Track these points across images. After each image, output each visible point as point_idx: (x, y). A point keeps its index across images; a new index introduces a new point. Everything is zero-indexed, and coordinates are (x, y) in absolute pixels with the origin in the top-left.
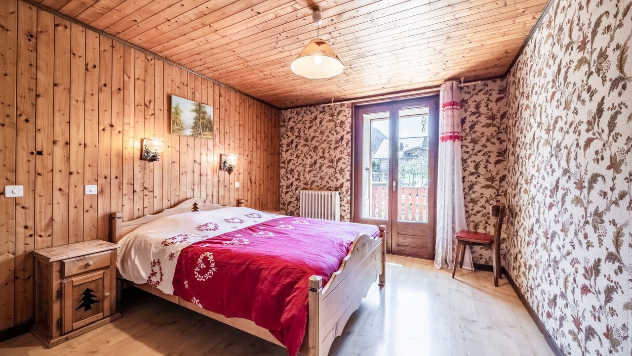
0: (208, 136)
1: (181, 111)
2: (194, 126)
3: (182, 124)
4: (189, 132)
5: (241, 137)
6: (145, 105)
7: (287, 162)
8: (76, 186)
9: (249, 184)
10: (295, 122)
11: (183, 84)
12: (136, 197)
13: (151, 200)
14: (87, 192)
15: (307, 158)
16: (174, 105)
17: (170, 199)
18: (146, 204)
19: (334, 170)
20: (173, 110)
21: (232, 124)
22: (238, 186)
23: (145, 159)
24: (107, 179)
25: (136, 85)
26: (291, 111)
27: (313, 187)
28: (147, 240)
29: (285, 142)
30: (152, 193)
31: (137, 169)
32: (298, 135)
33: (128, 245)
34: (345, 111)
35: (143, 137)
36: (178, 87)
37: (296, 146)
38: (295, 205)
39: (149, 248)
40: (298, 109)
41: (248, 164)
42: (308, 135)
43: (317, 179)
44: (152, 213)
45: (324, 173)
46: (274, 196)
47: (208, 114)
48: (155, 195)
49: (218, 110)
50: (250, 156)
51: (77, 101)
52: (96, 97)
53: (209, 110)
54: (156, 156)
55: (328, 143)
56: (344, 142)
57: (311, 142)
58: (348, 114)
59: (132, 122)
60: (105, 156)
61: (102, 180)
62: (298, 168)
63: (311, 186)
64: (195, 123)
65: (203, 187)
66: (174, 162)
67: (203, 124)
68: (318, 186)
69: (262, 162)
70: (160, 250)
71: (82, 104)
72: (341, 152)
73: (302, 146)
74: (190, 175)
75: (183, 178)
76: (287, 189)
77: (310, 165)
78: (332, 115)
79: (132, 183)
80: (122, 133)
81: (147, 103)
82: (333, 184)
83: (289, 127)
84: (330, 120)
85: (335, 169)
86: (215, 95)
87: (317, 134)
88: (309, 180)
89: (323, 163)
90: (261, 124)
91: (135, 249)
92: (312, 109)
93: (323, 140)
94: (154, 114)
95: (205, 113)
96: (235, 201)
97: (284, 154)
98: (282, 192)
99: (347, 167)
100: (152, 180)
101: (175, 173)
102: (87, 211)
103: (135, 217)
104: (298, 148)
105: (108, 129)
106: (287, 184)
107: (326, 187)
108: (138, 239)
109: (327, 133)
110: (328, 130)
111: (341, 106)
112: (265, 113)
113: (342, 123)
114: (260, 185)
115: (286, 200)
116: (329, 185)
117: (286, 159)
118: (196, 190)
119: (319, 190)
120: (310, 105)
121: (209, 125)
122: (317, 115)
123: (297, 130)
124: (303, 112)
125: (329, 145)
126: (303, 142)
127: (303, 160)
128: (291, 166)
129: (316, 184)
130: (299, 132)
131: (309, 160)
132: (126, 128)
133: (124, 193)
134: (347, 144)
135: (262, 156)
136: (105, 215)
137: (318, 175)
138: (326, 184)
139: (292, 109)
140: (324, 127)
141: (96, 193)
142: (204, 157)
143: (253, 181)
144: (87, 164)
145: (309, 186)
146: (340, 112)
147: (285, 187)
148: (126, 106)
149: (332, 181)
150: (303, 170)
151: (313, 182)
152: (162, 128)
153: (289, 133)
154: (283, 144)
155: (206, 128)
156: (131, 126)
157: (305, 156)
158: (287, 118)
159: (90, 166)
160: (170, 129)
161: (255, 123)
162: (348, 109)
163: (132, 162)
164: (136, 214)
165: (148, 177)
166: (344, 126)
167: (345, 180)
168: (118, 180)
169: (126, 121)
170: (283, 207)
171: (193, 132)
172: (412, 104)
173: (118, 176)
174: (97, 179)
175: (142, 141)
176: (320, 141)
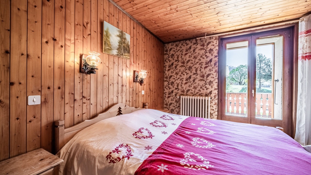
0: (127, 57)
1: (110, 35)
2: (118, 48)
3: (111, 45)
4: (115, 52)
5: (145, 60)
6: (84, 25)
7: (169, 77)
8: (17, 97)
9: (149, 92)
10: (174, 51)
11: (111, 14)
12: (77, 105)
13: (88, 107)
14: (30, 103)
15: (184, 75)
16: (105, 29)
17: (102, 105)
18: (84, 111)
19: (204, 82)
20: (105, 33)
21: (140, 49)
22: (144, 94)
23: (83, 72)
24: (50, 89)
25: (76, 7)
26: (172, 44)
27: (188, 93)
28: (90, 151)
29: (167, 64)
30: (89, 101)
31: (77, 80)
32: (177, 59)
33: (70, 153)
34: (213, 42)
35: (82, 53)
36: (107, 16)
37: (176, 67)
38: (175, 105)
39: (93, 162)
40: (177, 43)
41: (149, 78)
42: (184, 60)
43: (191, 88)
44: (89, 117)
45: (197, 84)
46: (161, 99)
47: (127, 40)
48: (91, 102)
49: (133, 38)
50: (149, 73)
51: (19, 9)
52: (38, 9)
53: (128, 37)
54: (93, 69)
55: (200, 64)
56: (213, 63)
57: (187, 64)
58: (216, 44)
59: (73, 38)
60: (48, 68)
61: (45, 91)
62: (177, 81)
63: (187, 93)
64: (119, 45)
65: (124, 94)
66: (105, 75)
67: (124, 47)
68: (192, 93)
69: (156, 77)
70: (106, 167)
71: (24, 14)
72: (210, 70)
73: (180, 67)
74: (116, 85)
75: (111, 87)
76: (169, 95)
77: (186, 79)
78: (203, 45)
79: (73, 93)
80: (64, 47)
81: (85, 24)
82: (204, 92)
83: (171, 54)
84: (201, 48)
85: (206, 82)
86: (131, 27)
87: (191, 58)
88: (186, 89)
89: (196, 78)
90: (155, 51)
91: (77, 160)
92: (188, 42)
93: (196, 63)
94: (90, 34)
95: (125, 39)
96: (142, 104)
97: (166, 72)
98: (165, 97)
99: (215, 80)
100: (89, 90)
101: (106, 84)
102: (30, 122)
103: (75, 122)
104: (177, 68)
105: (51, 42)
106: (169, 92)
107: (198, 94)
108: (80, 149)
109: (199, 57)
110: (200, 56)
111: (210, 38)
112: (157, 44)
113: (211, 50)
114: (155, 92)
115: (168, 102)
116: (200, 93)
117: (168, 75)
118: (120, 97)
119: (193, 96)
120: (186, 40)
121: (128, 48)
122: (191, 46)
123: (176, 57)
124: (180, 44)
125: (201, 65)
126: (180, 64)
127: (181, 76)
128: (172, 80)
129: (190, 91)
130: (178, 58)
131: (186, 76)
132: (68, 43)
133: (66, 102)
134: (215, 64)
135: (156, 73)
136: (48, 124)
137: (192, 86)
138: (198, 92)
139: (173, 43)
140: (197, 54)
141: (39, 103)
142: (124, 71)
143: (151, 90)
144: (30, 75)
145: (185, 93)
146: (210, 43)
147: (167, 94)
148: (68, 24)
149: (203, 89)
150: (181, 83)
151: (189, 90)
152: (96, 47)
153: (170, 59)
154: (166, 66)
155: (126, 50)
156: (72, 42)
157: (182, 73)
158: (169, 49)
159: (33, 76)
160: (102, 48)
161: (152, 51)
162: (216, 41)
163: (73, 74)
164: (76, 120)
165: (86, 88)
166: (212, 52)
167: (213, 89)
168: (60, 90)
169: (67, 37)
170: (166, 106)
171: (118, 52)
172: (267, 34)
173: (60, 86)
174: (40, 89)
175: (81, 57)
176: (194, 63)
